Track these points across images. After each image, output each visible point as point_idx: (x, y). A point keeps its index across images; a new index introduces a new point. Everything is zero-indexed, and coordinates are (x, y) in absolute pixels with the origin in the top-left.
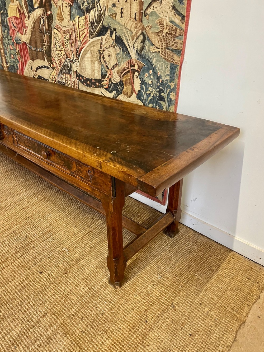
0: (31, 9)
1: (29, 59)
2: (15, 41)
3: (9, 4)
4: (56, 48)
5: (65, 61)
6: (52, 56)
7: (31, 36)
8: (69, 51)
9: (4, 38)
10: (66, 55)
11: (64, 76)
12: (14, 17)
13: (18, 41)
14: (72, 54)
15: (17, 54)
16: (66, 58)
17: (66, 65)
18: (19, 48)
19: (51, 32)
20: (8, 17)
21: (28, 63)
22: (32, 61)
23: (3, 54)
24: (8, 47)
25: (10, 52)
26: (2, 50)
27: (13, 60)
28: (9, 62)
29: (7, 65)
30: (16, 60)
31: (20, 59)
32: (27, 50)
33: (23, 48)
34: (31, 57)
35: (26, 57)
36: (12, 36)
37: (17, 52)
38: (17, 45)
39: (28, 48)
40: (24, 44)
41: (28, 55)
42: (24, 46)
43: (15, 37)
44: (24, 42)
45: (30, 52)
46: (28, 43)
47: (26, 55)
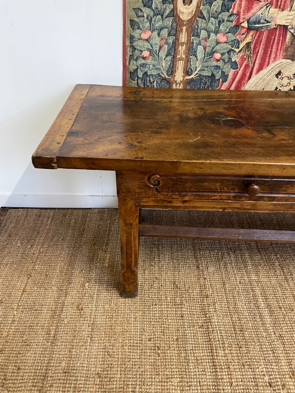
1: (281, 57)
2: (245, 25)
9: (204, 18)
13: (259, 23)
15: (237, 50)
18: (253, 39)
21: (272, 65)
22: (290, 61)
23: (183, 53)
24: (211, 38)
25: (213, 48)
26: (185, 45)
27: (215, 63)
28: (196, 70)
29: (188, 78)
30: (225, 63)
31: (245, 59)
32: (281, 41)
33: (272, 36)
34: (289, 53)
35: (270, 54)
36: (238, 14)
37: (242, 46)
38: (248, 33)
39: (289, 36)
40: (278, 28)
41: (279, 50)
42: (277, 33)
43: (250, 14)
44: (279, 26)
45: (291, 44)
46: (292, 28)
47: (274, 50)
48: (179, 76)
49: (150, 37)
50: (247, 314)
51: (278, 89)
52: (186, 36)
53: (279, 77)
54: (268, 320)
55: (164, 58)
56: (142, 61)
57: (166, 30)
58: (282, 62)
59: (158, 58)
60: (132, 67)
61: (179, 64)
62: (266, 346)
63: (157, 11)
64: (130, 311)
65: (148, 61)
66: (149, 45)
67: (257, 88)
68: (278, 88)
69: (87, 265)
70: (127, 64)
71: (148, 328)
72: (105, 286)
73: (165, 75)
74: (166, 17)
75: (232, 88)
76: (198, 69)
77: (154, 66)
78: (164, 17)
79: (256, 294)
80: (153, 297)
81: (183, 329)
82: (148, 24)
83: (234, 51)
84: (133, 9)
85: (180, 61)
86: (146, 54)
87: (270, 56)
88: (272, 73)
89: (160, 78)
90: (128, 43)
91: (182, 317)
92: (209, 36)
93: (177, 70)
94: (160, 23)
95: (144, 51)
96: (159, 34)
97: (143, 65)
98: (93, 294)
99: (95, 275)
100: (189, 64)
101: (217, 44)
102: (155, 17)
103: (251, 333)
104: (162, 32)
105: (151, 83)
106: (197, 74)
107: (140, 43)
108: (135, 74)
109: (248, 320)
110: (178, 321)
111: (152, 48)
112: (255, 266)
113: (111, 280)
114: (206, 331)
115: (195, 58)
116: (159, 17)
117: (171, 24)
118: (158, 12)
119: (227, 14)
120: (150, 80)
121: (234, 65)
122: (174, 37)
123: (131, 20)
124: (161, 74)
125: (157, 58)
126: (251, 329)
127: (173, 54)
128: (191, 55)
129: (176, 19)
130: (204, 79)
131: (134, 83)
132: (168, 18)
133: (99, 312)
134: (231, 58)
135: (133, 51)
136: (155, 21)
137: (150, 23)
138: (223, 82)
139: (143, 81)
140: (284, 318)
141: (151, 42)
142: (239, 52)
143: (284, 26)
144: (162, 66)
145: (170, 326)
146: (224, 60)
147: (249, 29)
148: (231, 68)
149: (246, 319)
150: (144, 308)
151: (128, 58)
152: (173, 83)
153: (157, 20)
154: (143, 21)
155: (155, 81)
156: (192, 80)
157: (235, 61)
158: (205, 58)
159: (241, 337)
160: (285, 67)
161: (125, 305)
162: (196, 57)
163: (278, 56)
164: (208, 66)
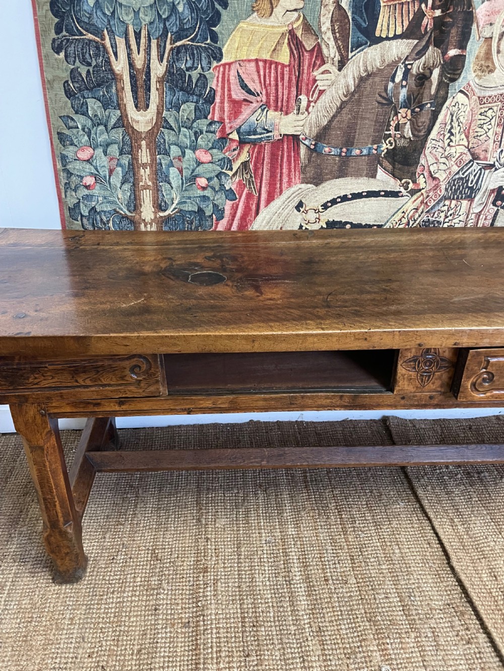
0: (363, 38)
1: (298, 181)
2: (235, 136)
3: (238, 19)
4: (447, 142)
5: (462, 169)
6: (422, 161)
7: (334, 116)
8: (489, 145)
9: (171, 128)
10: (473, 155)
11: (444, 205)
12: (257, 61)
13: (255, 133)
14: (500, 150)
15: (230, 173)
16: (470, 162)
17: (462, 179)
18: (251, 156)
19: (440, 101)
20: (220, 60)
21: (287, 193)
22: (312, 185)
23: (147, 179)
24: (187, 157)
25: (193, 171)
26: (148, 167)
27: (200, 193)
28: (173, 203)
29: (162, 214)
30: (216, 192)
31: (245, 186)
32: (293, 159)
33: (279, 151)
34: (308, 175)
35: (281, 176)
36: (221, 121)
37: (235, 166)
38: (242, 148)
39: (303, 151)
40: (285, 140)
41: (293, 170)
42: (285, 147)
43: (239, 121)
44: (286, 137)
45: (309, 161)
46: (306, 138)
47: (285, 171)
48: (147, 212)
49: (92, 157)
50: (270, 596)
51: (304, 228)
52: (148, 154)
53: (302, 210)
54: (303, 603)
55: (119, 185)
56: (83, 192)
57: (116, 146)
58: (300, 189)
59: (110, 186)
60: (71, 201)
61: (145, 194)
62: (293, 649)
63: (96, 120)
64: (65, 606)
65: (94, 191)
66: (92, 168)
67: (272, 227)
68: (303, 226)
69: (5, 531)
70: (63, 196)
71: (91, 635)
72: (29, 567)
73: (125, 211)
74: (112, 128)
75: (234, 228)
76: (176, 202)
77: (105, 198)
78: (109, 127)
79: (290, 559)
80: (111, 578)
81: (153, 632)
82: (86, 138)
83: (226, 175)
84: (60, 117)
85: (144, 191)
86: (89, 180)
87: (281, 180)
88: (289, 204)
89: (118, 216)
90: (59, 166)
91: (156, 609)
92: (184, 154)
93: (142, 203)
94: (105, 136)
95: (86, 176)
96: (105, 153)
97: (88, 197)
98: (6, 582)
99: (16, 548)
100: (160, 195)
101: (198, 165)
102: (95, 128)
103: (270, 629)
104: (109, 149)
105: (104, 224)
106: (175, 208)
107: (78, 165)
108: (77, 211)
109: (269, 606)
110: (147, 618)
111: (98, 172)
112: (297, 511)
113: (42, 555)
114: (193, 632)
115: (168, 186)
116: (102, 128)
117: (121, 138)
118: (98, 121)
119: (206, 122)
120: (102, 220)
121: (230, 195)
122: (130, 156)
123: (58, 133)
124: (118, 210)
125: (108, 186)
126: (271, 622)
127: (132, 180)
128: (162, 182)
129: (128, 131)
130: (187, 215)
131: (78, 225)
132: (115, 130)
133: (10, 612)
134: (223, 185)
135: (68, 178)
136: (96, 133)
137: (89, 136)
138: (218, 220)
139: (91, 220)
140: (330, 598)
141: (94, 164)
142: (234, 175)
143: (293, 135)
144: (118, 199)
145: (131, 629)
146: (213, 188)
147: (242, 143)
148: (226, 198)
149: (267, 605)
150: (92, 600)
151: (62, 188)
152: (140, 223)
153: (98, 132)
154: (78, 133)
155: (110, 220)
156: (169, 217)
157: (231, 188)
158: (184, 186)
159: (251, 637)
160: (307, 195)
161: (58, 598)
162: (170, 184)
163: (293, 179)
164: (191, 197)
